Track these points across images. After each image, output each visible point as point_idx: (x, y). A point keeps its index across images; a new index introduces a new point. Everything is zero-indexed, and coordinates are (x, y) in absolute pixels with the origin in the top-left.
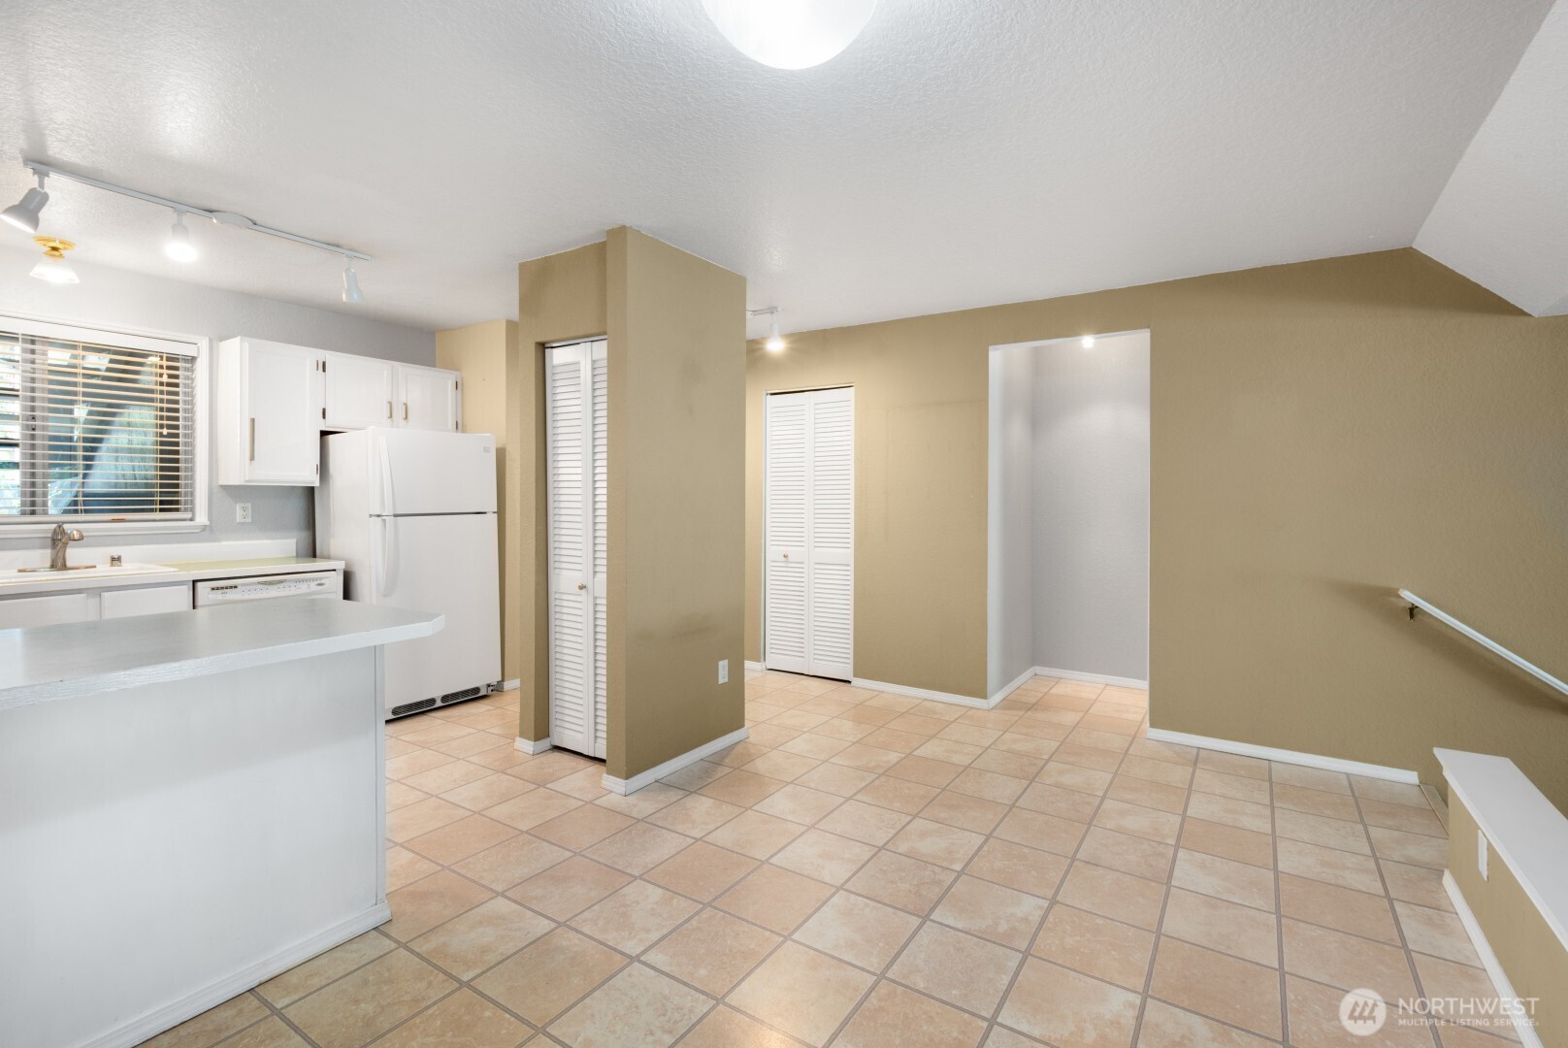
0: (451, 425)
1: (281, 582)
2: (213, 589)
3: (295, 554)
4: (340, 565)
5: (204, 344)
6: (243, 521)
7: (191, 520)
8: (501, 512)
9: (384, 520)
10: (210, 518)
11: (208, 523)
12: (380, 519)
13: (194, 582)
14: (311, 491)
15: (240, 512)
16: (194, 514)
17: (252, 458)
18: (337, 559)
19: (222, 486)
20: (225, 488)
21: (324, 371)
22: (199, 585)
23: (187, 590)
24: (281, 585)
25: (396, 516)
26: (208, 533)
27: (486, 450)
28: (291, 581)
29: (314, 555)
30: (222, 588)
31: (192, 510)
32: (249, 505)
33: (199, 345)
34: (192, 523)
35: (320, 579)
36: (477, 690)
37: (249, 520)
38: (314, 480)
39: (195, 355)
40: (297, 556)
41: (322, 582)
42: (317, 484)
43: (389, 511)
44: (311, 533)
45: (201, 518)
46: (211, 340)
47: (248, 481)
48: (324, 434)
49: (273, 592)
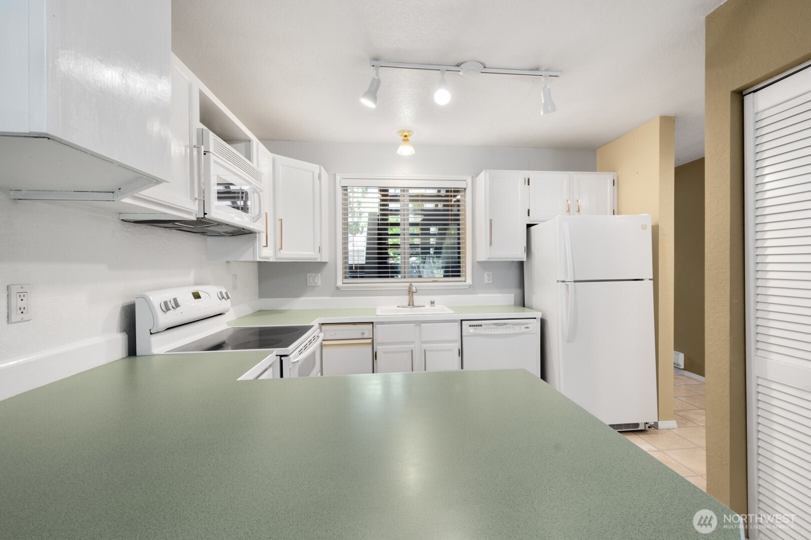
0: (610, 211)
1: (505, 324)
2: (470, 326)
3: (513, 304)
4: (539, 315)
5: (469, 180)
6: (488, 282)
7: (465, 281)
8: (655, 279)
9: (567, 285)
10: (473, 282)
11: (471, 283)
12: (564, 284)
13: (461, 320)
14: (521, 264)
15: (487, 278)
16: (466, 278)
17: (491, 244)
18: (538, 310)
19: (478, 262)
20: (479, 262)
21: (529, 184)
22: (463, 322)
23: (458, 325)
24: (505, 326)
25: (575, 281)
26: (472, 289)
27: (644, 227)
28: (510, 324)
29: (524, 306)
30: (475, 326)
31: (465, 276)
32: (491, 273)
33: (467, 181)
34: (463, 283)
35: (527, 324)
36: (637, 425)
37: (491, 282)
38: (523, 258)
39: (465, 187)
40: (515, 305)
41: (528, 326)
42: (525, 259)
43: (570, 278)
44: (522, 290)
45: (469, 281)
46: (472, 178)
47: (488, 259)
48: (529, 226)
49: (501, 331)
